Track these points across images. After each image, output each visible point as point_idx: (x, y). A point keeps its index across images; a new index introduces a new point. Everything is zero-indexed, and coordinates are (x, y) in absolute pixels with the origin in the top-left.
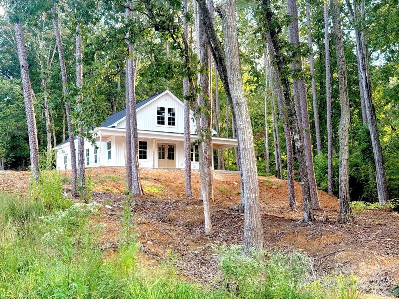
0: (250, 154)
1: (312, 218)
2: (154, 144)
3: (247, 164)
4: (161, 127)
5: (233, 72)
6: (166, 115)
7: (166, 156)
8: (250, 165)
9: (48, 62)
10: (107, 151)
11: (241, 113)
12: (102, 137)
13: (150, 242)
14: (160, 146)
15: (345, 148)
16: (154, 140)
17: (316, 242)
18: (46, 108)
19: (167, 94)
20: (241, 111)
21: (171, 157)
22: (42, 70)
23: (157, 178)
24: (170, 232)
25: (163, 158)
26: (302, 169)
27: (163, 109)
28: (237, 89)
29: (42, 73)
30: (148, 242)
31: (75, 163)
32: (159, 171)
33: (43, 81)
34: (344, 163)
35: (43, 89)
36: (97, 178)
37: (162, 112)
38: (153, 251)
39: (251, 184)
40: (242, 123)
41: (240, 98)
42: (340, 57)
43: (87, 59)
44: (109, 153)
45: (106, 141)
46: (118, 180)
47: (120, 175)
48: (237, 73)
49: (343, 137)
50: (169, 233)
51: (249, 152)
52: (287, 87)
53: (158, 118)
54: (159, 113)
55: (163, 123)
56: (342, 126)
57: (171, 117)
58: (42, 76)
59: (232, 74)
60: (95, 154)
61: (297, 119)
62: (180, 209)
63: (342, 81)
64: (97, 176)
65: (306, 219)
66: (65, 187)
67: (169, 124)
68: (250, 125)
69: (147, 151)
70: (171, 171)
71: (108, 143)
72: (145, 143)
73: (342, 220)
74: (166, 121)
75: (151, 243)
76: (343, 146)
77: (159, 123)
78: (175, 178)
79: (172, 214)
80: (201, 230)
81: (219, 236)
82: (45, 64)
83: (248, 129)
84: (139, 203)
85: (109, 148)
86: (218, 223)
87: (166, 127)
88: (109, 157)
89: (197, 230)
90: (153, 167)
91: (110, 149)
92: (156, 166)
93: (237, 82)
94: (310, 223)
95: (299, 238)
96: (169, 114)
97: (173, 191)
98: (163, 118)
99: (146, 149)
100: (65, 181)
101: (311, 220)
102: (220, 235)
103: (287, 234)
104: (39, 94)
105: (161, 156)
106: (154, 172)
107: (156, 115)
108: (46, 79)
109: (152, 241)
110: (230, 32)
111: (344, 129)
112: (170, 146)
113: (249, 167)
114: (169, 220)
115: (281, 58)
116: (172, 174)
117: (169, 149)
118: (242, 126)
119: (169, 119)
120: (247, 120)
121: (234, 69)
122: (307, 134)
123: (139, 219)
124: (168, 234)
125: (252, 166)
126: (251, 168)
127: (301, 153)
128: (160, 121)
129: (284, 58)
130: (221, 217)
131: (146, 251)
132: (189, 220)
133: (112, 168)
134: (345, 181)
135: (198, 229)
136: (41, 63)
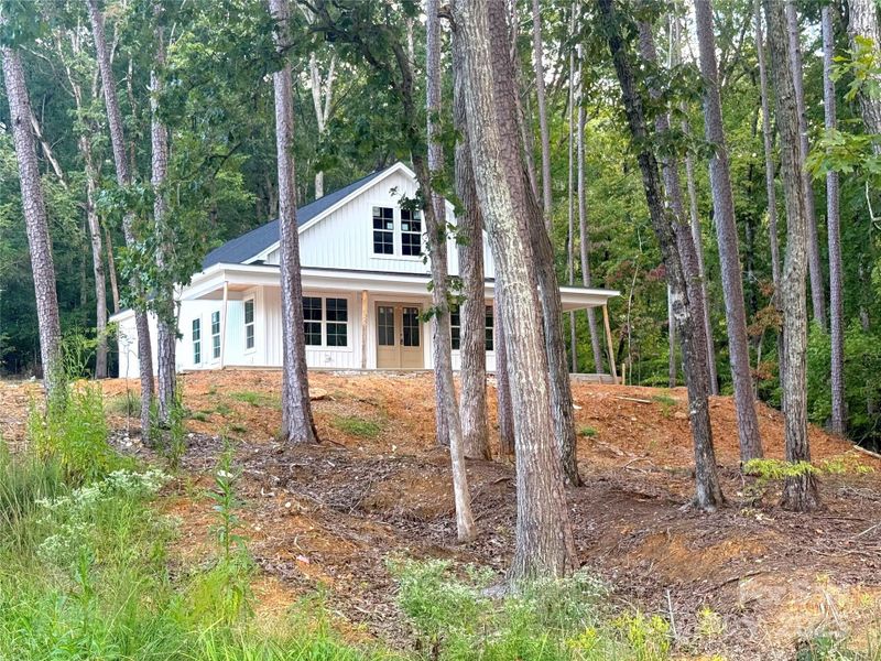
0: (525, 351)
1: (717, 496)
2: (365, 308)
3: (520, 374)
4: (385, 262)
5: (485, 158)
6: (397, 228)
7: (398, 335)
8: (527, 376)
9: (94, 89)
10: (244, 327)
11: (504, 255)
12: (229, 290)
13: (303, 559)
14: (382, 311)
15: (798, 323)
16: (365, 296)
17: (708, 556)
18: (92, 210)
19: (398, 172)
20: (503, 250)
21: (412, 339)
22: (79, 111)
23: (369, 395)
24: (360, 534)
25: (391, 343)
26: (692, 377)
27: (388, 213)
28: (493, 199)
29: (80, 119)
30: (300, 557)
31: (150, 364)
32: (377, 377)
33: (83, 139)
34: (795, 361)
35: (83, 160)
36: (214, 397)
37: (386, 222)
38: (307, 577)
39: (529, 421)
40: (505, 279)
41: (500, 220)
42: (783, 98)
43: (168, 111)
44: (250, 330)
45: (241, 299)
46: (265, 402)
47: (272, 389)
48: (492, 161)
49: (792, 295)
50: (356, 537)
51: (524, 345)
52: (650, 175)
53: (377, 237)
54: (377, 223)
55: (389, 250)
56: (790, 270)
57: (411, 232)
58: (79, 126)
59: (481, 162)
60: (214, 333)
61: (677, 254)
62: (404, 476)
63: (789, 157)
64: (213, 393)
65: (702, 501)
66: (127, 423)
67: (406, 251)
68: (526, 283)
69: (349, 324)
70: (407, 376)
71: (246, 304)
72: (343, 303)
73: (792, 501)
74: (397, 244)
75: (306, 560)
76: (793, 319)
77: (378, 249)
78: (416, 396)
79: (381, 491)
80: (448, 530)
81: (491, 544)
82: (86, 91)
83: (521, 291)
84: (305, 464)
85: (249, 317)
86: (491, 511)
87: (397, 261)
88: (250, 343)
89: (438, 529)
90: (364, 366)
91: (252, 320)
92: (371, 364)
93: (494, 182)
94: (710, 509)
95: (673, 547)
96: (406, 226)
97: (409, 429)
98: (389, 237)
99: (346, 320)
100: (130, 409)
101: (714, 503)
102: (493, 541)
103: (648, 538)
104: (71, 173)
105: (385, 338)
106: (363, 381)
107: (371, 230)
108: (89, 135)
109: (310, 554)
110: (476, 66)
111: (796, 276)
112: (408, 309)
113: (524, 380)
114: (375, 506)
115: (637, 103)
116: (410, 385)
117: (406, 317)
118: (507, 284)
119: (405, 238)
120: (517, 272)
121: (486, 151)
122: (732, 284)
123: (288, 505)
124: (350, 539)
125: (531, 379)
126: (528, 382)
127: (690, 338)
128: (383, 245)
129: (644, 102)
130: (499, 496)
131: (291, 580)
132: (423, 505)
133: (254, 370)
134: (799, 404)
135: (442, 527)
136: (77, 90)
